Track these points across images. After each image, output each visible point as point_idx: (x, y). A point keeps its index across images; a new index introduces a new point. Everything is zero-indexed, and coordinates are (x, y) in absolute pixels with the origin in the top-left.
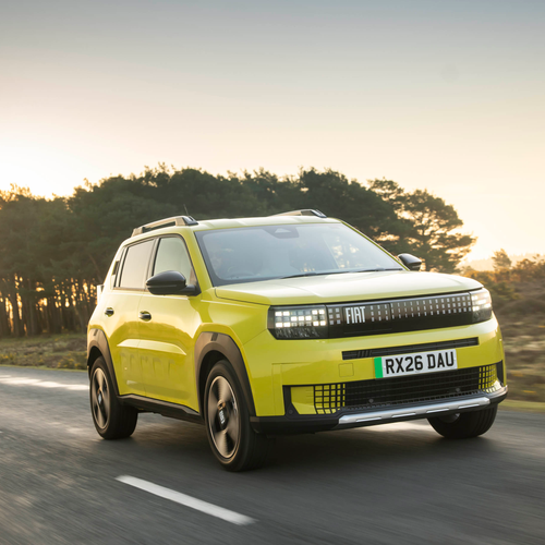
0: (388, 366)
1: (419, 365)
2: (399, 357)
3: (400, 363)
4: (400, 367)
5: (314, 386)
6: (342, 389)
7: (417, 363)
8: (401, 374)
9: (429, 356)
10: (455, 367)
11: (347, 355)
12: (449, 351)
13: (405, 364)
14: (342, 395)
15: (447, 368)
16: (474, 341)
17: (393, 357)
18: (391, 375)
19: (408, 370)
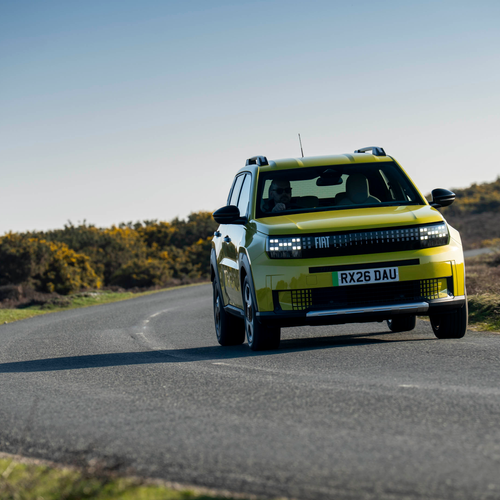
0: (342, 278)
1: (367, 278)
2: (351, 272)
3: (352, 276)
4: (352, 279)
5: (291, 291)
6: (309, 293)
7: (365, 276)
8: (352, 283)
9: (375, 272)
10: (397, 279)
11: (312, 270)
12: (392, 268)
13: (356, 277)
14: (309, 297)
15: (390, 280)
16: (416, 262)
17: (347, 272)
18: (345, 284)
19: (358, 281)
